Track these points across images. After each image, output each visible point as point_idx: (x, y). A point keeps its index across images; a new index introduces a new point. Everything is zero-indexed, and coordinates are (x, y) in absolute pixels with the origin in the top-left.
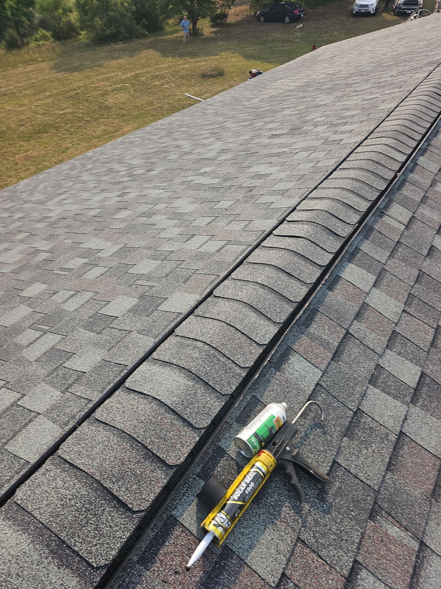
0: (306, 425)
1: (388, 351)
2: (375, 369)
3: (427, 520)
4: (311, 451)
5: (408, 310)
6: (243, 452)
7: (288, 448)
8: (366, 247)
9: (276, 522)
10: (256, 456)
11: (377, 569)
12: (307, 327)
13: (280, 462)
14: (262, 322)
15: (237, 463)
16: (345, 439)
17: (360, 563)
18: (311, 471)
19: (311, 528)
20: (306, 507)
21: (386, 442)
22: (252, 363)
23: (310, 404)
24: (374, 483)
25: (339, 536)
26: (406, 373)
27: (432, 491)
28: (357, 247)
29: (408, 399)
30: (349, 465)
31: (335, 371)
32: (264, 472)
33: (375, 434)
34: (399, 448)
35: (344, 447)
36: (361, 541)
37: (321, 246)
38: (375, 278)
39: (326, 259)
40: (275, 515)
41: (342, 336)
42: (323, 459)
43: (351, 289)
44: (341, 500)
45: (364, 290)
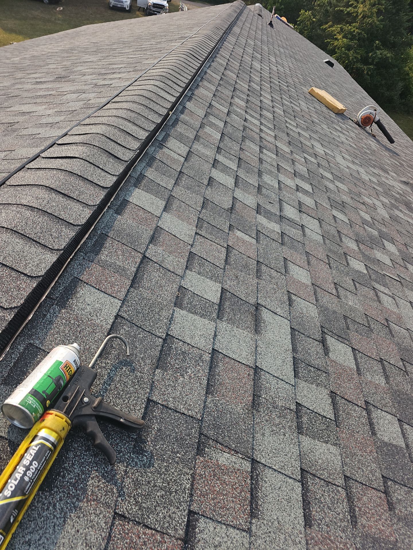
0: (109, 366)
1: (188, 271)
2: (179, 291)
3: (253, 434)
4: (118, 396)
5: (200, 232)
6: (16, 423)
7: (86, 400)
8: (150, 173)
9: (81, 504)
10: (37, 424)
11: (215, 511)
12: (97, 254)
13: (75, 421)
14: (33, 250)
15: (10, 441)
16: (158, 371)
17: (195, 513)
18: (122, 420)
19: (131, 493)
20: (121, 468)
21: (201, 364)
22: (22, 301)
23: (110, 338)
24: (196, 412)
25: (167, 489)
26: (208, 291)
27: (252, 403)
28: (141, 174)
29: (214, 315)
30: (167, 399)
31: (137, 299)
32: (53, 441)
33: (189, 358)
34: (215, 367)
35: (158, 381)
36: (192, 485)
37: (101, 167)
38: (164, 203)
39: (110, 181)
40: (78, 495)
41: (139, 260)
42: (134, 402)
43: (141, 213)
44: (163, 445)
45: (156, 214)
